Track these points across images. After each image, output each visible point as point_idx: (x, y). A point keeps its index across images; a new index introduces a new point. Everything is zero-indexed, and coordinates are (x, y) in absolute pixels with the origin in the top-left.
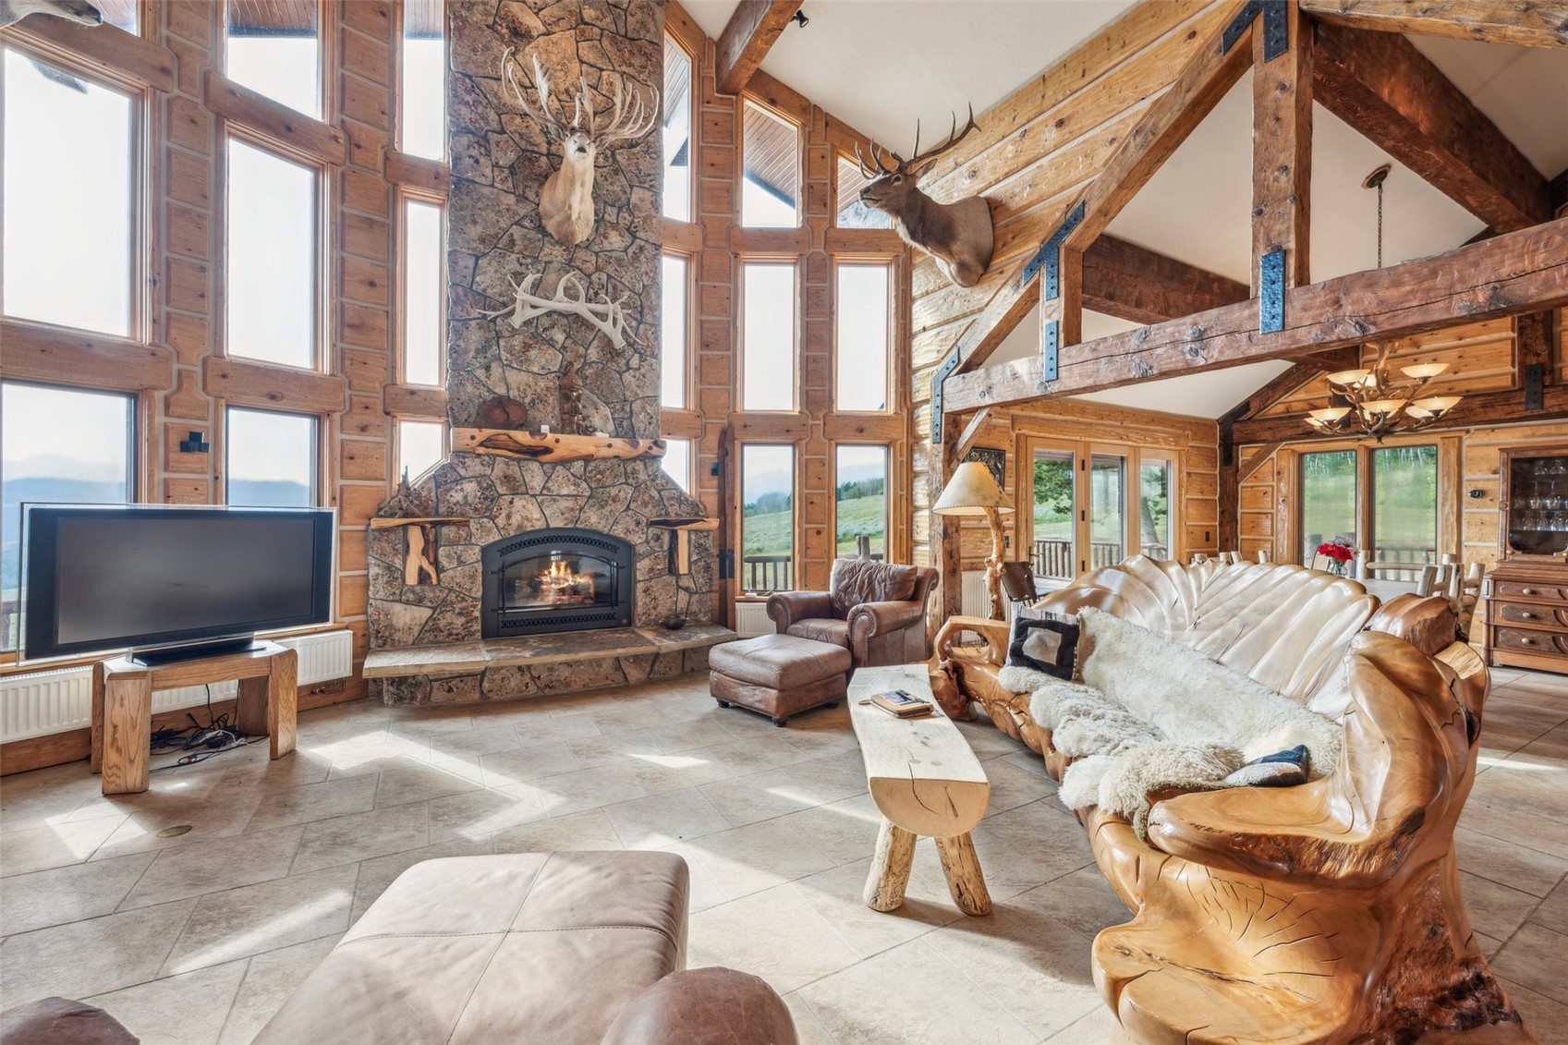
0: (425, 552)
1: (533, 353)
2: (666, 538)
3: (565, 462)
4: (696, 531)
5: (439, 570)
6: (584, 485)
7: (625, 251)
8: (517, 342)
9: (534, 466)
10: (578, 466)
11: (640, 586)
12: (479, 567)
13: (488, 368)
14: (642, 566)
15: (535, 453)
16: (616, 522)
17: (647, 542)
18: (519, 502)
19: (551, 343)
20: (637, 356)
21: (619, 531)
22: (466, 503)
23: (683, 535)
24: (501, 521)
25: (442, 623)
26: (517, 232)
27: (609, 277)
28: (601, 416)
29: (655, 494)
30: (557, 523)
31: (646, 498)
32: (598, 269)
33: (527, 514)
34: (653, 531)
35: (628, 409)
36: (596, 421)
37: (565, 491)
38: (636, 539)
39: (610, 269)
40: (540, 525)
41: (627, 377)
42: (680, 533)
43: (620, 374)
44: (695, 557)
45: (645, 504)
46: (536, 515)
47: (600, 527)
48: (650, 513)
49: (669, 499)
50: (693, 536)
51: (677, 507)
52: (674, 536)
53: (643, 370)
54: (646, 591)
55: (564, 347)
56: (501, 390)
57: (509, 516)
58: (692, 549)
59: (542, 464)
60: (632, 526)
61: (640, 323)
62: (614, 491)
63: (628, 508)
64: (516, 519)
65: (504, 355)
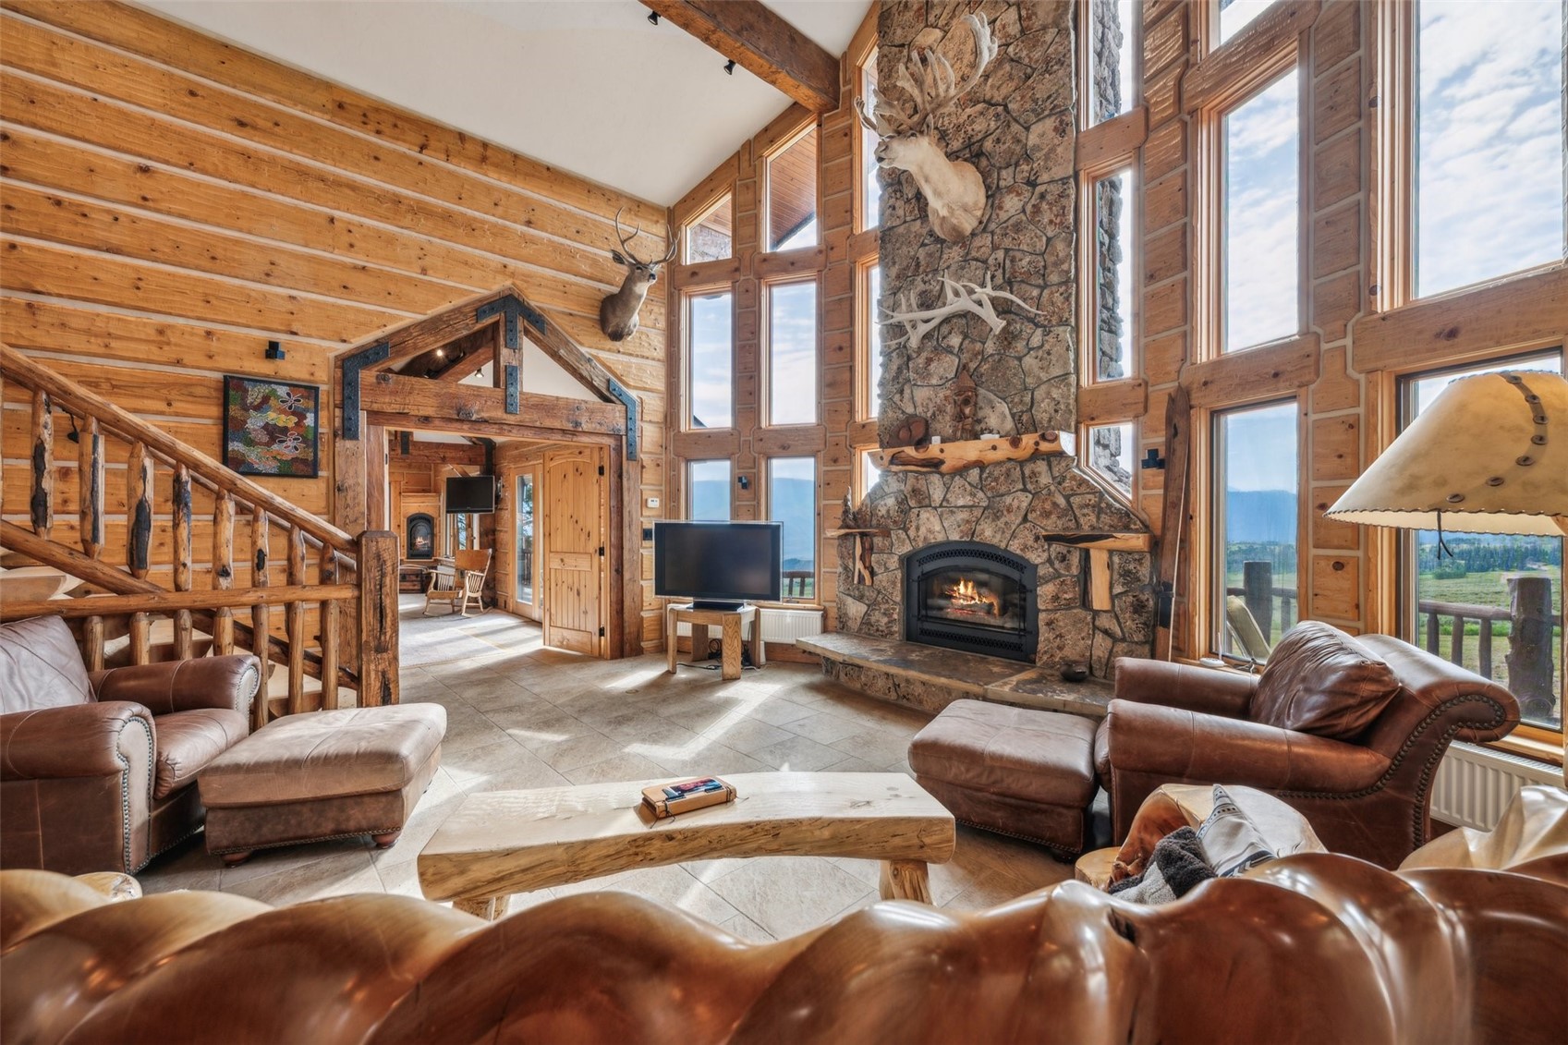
0: (862, 558)
1: (933, 366)
2: (1075, 559)
3: (962, 470)
4: (1121, 552)
5: (873, 574)
6: (980, 494)
7: (1024, 211)
8: (921, 361)
9: (935, 478)
10: (975, 472)
11: (1042, 616)
12: (899, 574)
13: (901, 392)
14: (1045, 592)
15: (935, 464)
16: (1013, 536)
17: (1049, 561)
18: (924, 515)
19: (949, 350)
20: (1039, 331)
21: (1015, 547)
22: (889, 516)
23: (1098, 559)
24: (912, 533)
25: (873, 619)
26: (922, 253)
27: (1007, 250)
28: (998, 415)
29: (1061, 501)
30: (955, 537)
31: (1048, 506)
32: (995, 248)
33: (934, 528)
34: (1057, 548)
35: (1028, 399)
36: (993, 421)
37: (961, 503)
38: (1036, 557)
39: (1007, 242)
40: (940, 538)
41: (1029, 361)
42: (1093, 553)
43: (1020, 359)
44: (1118, 589)
45: (1047, 514)
46: (937, 527)
47: (995, 541)
48: (1053, 525)
49: (1082, 507)
50: (1116, 559)
51: (1093, 518)
52: (1086, 558)
53: (1047, 347)
54: (1049, 624)
55: (960, 349)
56: (910, 410)
57: (918, 529)
58: (1116, 576)
59: (942, 475)
60: (1031, 543)
61: (1042, 288)
62: (1008, 500)
63: (1025, 519)
64: (923, 530)
65: (912, 375)
